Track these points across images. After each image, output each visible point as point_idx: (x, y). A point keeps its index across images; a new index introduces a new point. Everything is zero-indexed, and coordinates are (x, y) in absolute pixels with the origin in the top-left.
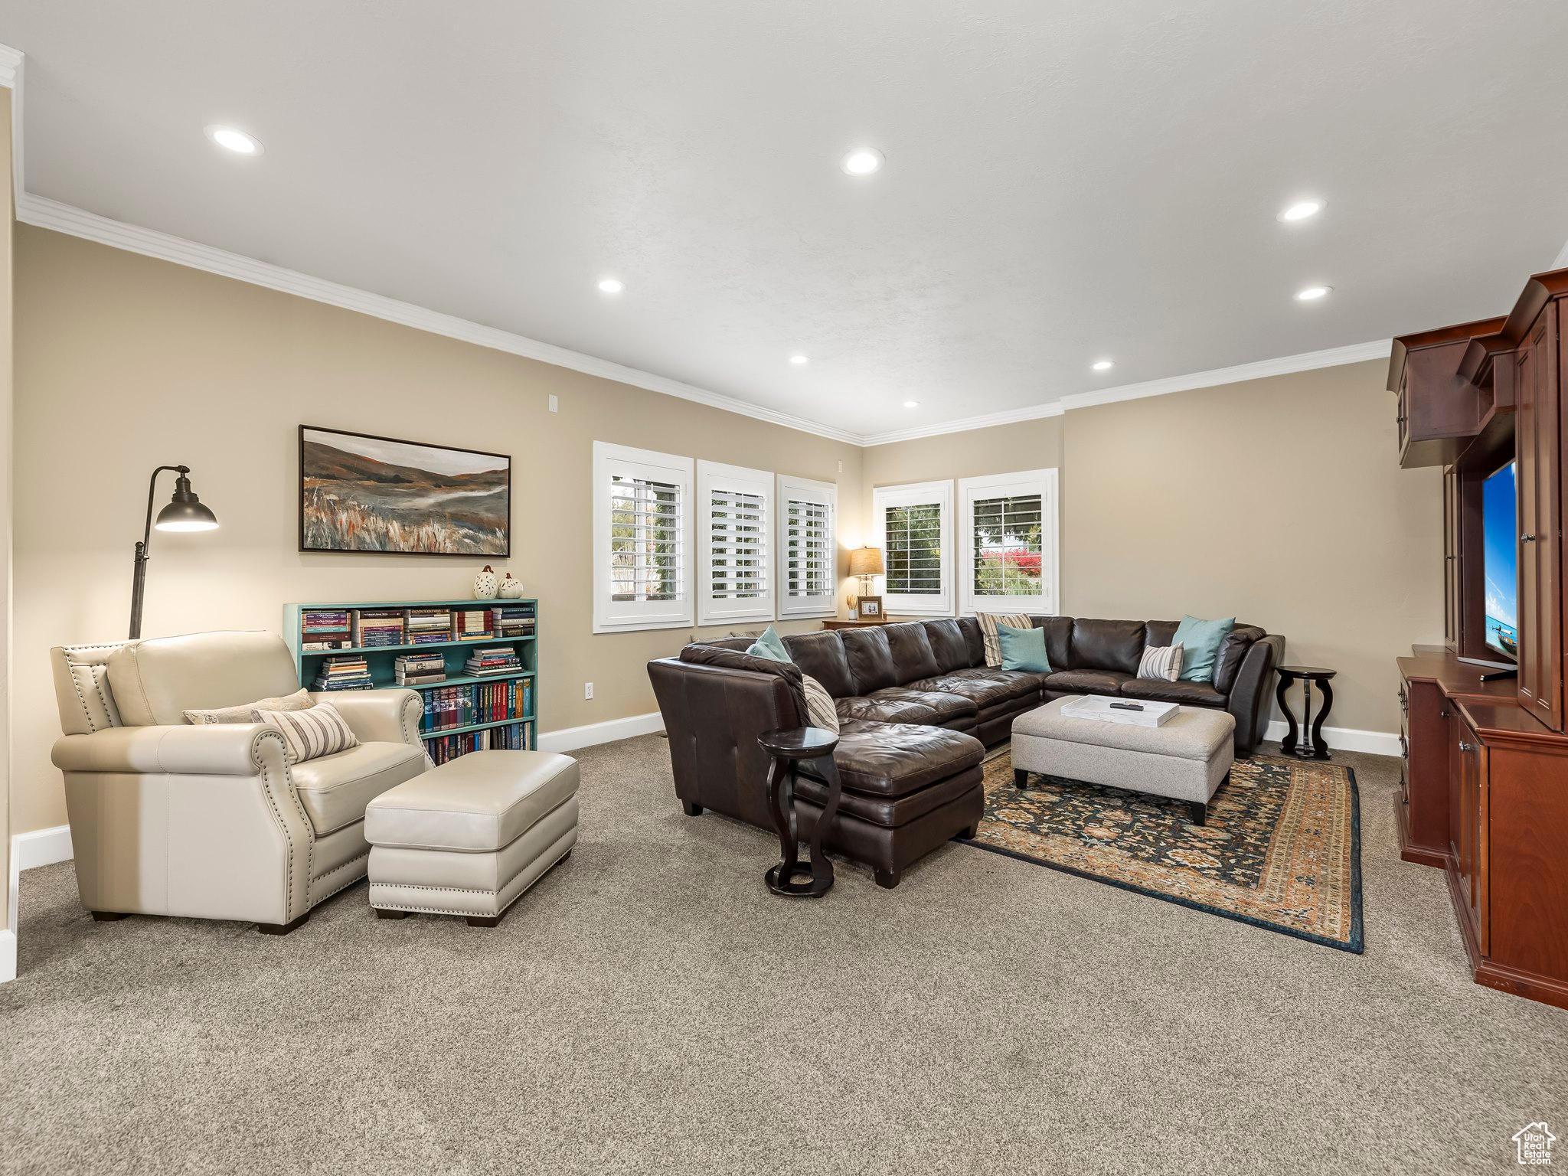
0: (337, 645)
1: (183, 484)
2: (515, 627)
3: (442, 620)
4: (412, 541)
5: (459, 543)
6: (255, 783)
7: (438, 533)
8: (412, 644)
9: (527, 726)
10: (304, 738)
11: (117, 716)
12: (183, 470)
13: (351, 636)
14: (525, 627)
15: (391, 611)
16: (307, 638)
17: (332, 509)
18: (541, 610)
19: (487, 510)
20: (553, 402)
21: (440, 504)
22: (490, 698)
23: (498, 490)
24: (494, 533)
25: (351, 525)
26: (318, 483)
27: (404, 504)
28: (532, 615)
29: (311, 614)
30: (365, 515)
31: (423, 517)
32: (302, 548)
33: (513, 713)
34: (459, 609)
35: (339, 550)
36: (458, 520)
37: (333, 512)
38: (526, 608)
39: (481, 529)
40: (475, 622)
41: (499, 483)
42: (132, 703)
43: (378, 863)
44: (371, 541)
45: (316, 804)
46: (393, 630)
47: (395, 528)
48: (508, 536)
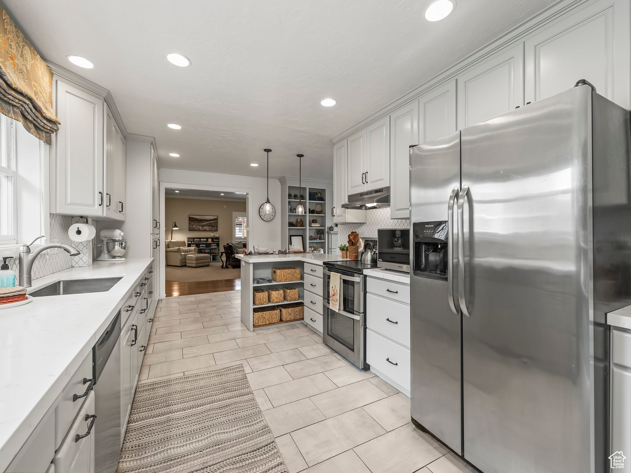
0: (192, 242)
1: (175, 224)
2: (216, 241)
3: (205, 240)
4: (203, 229)
5: (210, 229)
6: (178, 253)
7: (206, 228)
8: (201, 243)
9: (218, 256)
10: (183, 250)
11: (169, 247)
12: (175, 222)
13: (194, 241)
14: (218, 241)
15: (198, 238)
16: (188, 241)
17: (192, 225)
18: (220, 239)
19: (214, 224)
20: (225, 207)
21: (207, 224)
22: (213, 251)
23: (215, 221)
24: (215, 227)
25: (195, 227)
26: (191, 222)
27: (202, 224)
28: (219, 239)
29: (189, 238)
30: (196, 226)
31: (204, 226)
32: (189, 230)
33: (216, 253)
34: (207, 238)
35: (193, 230)
36: (209, 226)
37: (193, 226)
38: (218, 238)
39: (213, 227)
40: (210, 240)
41: (216, 220)
42: (170, 246)
43: (187, 261)
44: (197, 229)
45: (183, 256)
46: (199, 241)
47: (200, 227)
48: (217, 228)
